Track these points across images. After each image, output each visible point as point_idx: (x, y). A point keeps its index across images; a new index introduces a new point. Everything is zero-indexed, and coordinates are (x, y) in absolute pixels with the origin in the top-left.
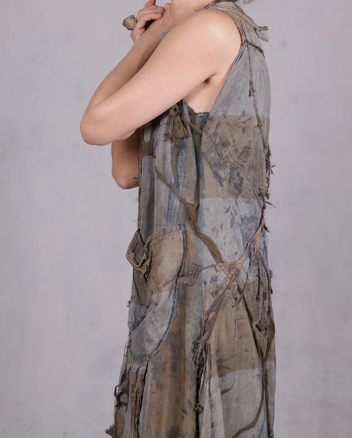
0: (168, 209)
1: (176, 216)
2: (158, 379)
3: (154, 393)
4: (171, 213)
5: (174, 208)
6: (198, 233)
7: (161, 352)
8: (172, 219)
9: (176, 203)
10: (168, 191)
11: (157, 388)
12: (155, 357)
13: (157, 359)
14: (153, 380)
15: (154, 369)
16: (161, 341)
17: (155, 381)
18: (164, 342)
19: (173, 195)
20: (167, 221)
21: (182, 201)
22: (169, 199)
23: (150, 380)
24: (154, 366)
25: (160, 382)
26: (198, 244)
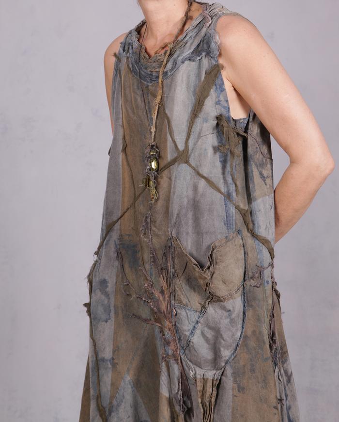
0: (227, 217)
1: (234, 223)
2: (238, 382)
3: (236, 396)
4: (230, 220)
5: (231, 215)
6: (255, 236)
7: (238, 356)
8: (232, 226)
9: (233, 210)
10: (223, 199)
11: (239, 391)
12: (233, 361)
13: (235, 363)
14: (234, 383)
15: (234, 373)
16: (238, 345)
17: (235, 385)
18: (240, 346)
19: (228, 203)
20: (228, 229)
21: (237, 207)
22: (226, 206)
23: (231, 384)
24: (233, 370)
25: (241, 384)
26: (257, 246)
